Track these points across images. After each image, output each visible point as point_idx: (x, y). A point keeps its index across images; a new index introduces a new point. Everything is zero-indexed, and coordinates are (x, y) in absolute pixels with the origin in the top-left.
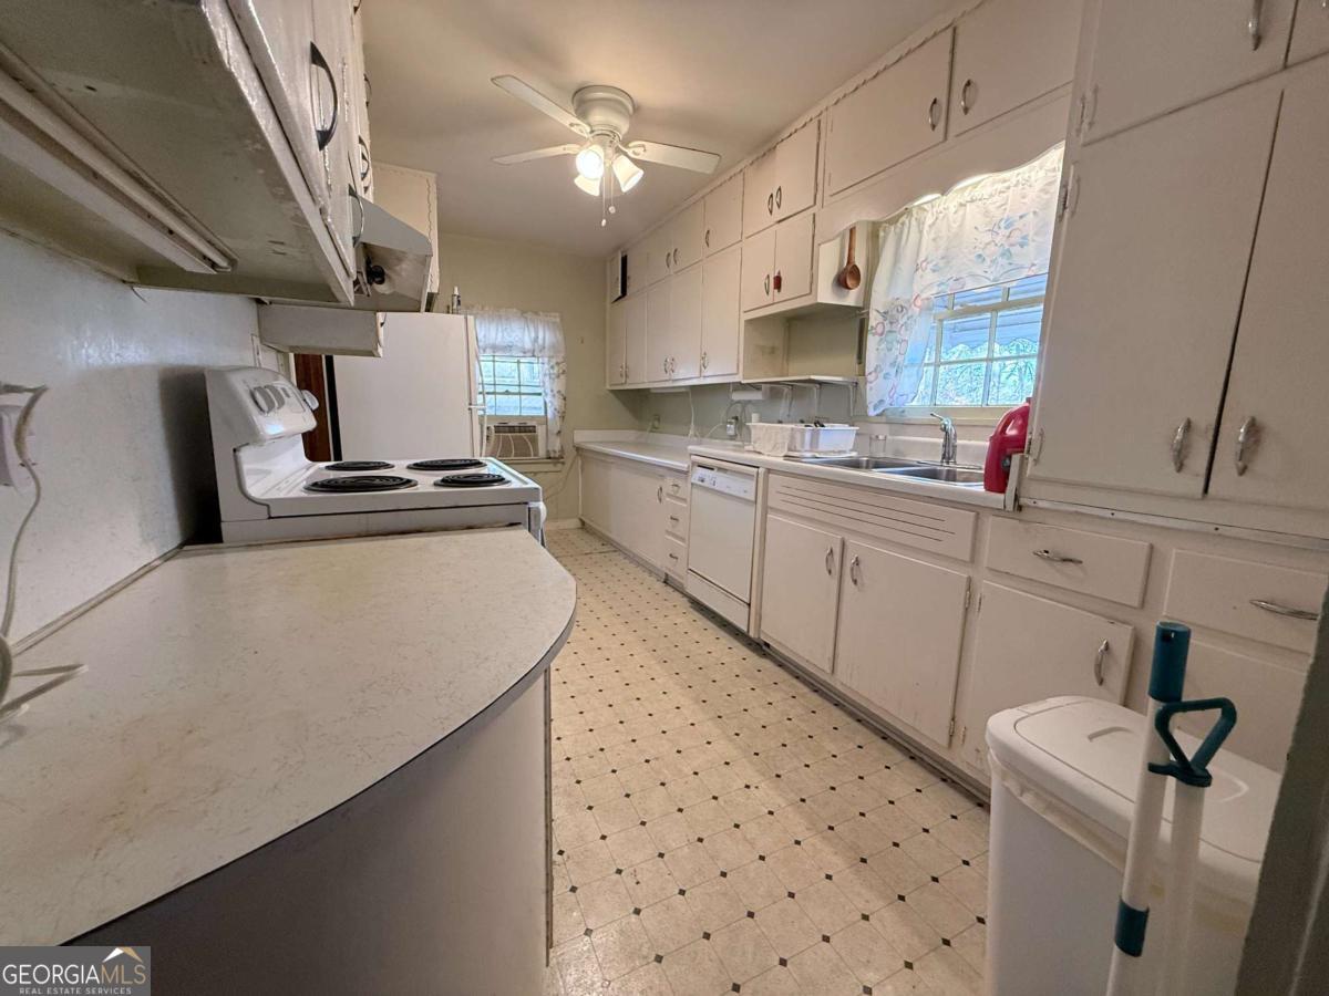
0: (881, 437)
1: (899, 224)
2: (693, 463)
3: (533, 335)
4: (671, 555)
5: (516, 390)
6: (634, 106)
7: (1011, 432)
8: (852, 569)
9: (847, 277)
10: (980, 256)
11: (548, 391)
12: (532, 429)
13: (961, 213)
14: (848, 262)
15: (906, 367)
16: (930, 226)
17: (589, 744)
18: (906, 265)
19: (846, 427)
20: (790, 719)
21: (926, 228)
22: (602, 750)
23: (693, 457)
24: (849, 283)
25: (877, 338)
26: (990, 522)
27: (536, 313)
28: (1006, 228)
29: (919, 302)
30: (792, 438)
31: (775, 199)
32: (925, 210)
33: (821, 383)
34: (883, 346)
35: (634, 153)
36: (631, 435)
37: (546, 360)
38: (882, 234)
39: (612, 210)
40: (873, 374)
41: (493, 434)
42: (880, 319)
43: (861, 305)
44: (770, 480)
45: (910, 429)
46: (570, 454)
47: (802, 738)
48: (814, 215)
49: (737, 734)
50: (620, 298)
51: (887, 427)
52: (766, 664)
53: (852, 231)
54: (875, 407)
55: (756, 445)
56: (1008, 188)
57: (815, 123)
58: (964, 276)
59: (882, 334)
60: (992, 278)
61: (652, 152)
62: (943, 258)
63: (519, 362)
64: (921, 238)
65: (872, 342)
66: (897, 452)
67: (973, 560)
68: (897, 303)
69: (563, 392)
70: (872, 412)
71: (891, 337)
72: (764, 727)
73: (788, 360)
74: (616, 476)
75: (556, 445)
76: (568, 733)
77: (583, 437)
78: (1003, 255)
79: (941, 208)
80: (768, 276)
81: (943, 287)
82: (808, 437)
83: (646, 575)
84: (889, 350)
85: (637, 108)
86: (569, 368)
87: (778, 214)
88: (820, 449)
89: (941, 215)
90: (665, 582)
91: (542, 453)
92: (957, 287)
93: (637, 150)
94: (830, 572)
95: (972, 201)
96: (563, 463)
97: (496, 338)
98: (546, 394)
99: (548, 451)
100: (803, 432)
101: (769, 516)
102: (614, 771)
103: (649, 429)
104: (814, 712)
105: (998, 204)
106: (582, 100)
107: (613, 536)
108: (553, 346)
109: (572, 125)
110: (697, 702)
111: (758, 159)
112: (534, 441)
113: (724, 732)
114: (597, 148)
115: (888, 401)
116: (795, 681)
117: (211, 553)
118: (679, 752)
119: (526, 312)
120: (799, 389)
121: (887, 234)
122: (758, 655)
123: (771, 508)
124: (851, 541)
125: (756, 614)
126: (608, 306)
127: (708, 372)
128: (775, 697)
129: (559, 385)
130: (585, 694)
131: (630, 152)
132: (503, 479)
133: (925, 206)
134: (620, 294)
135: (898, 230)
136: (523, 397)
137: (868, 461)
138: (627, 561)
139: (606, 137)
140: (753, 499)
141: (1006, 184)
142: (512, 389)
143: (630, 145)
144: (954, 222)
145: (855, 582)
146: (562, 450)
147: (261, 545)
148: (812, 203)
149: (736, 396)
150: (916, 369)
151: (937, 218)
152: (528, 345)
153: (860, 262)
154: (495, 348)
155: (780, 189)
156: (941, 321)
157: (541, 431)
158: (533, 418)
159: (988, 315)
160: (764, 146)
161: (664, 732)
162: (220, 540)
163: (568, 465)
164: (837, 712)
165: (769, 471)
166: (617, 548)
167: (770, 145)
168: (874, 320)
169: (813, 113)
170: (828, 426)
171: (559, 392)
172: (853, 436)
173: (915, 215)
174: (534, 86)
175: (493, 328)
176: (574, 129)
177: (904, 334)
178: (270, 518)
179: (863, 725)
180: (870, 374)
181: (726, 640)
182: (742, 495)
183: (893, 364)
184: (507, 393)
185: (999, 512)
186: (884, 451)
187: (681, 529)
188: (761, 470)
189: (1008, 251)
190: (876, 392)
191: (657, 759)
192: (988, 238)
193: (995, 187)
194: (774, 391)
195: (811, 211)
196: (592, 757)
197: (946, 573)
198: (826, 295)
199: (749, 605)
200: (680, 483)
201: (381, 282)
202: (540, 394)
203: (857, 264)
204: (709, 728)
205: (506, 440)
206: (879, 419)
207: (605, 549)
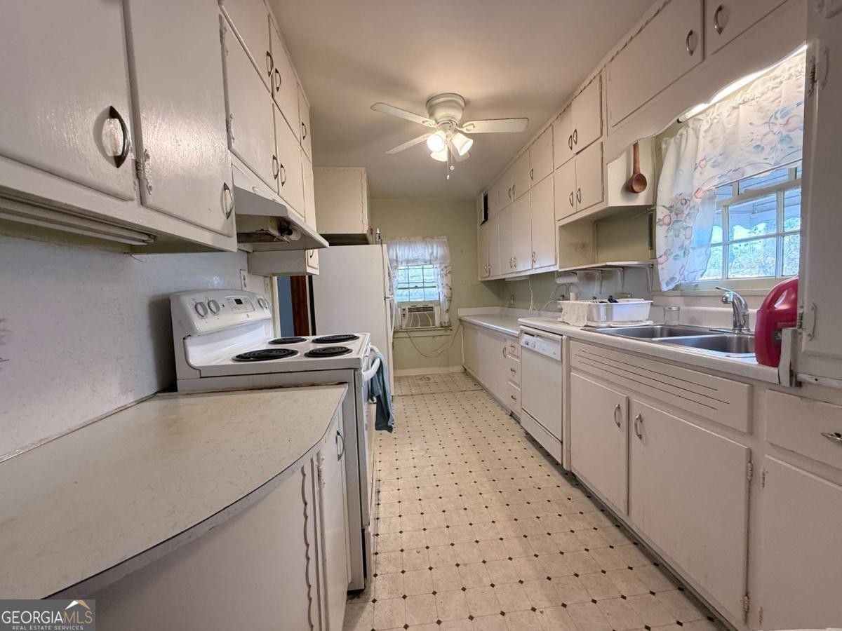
0: (674, 308)
1: (678, 136)
2: (522, 331)
3: (430, 251)
4: (512, 397)
5: (421, 285)
6: (465, 103)
7: (780, 306)
8: (636, 425)
9: (634, 183)
10: (758, 146)
11: (440, 284)
12: (431, 309)
13: (735, 115)
14: (634, 173)
15: (693, 248)
16: (706, 131)
17: (420, 541)
18: (686, 166)
19: (641, 301)
20: (587, 550)
21: (702, 133)
22: (427, 548)
23: (521, 327)
24: (635, 188)
25: (665, 228)
26: (765, 396)
27: (432, 238)
28: (782, 117)
29: (700, 194)
30: (590, 311)
31: (573, 139)
32: (700, 120)
33: (623, 267)
34: (671, 233)
35: (467, 130)
36: (497, 310)
37: (438, 266)
38: (664, 146)
39: (452, 168)
40: (664, 257)
41: (407, 313)
42: (667, 212)
43: (651, 204)
44: (571, 345)
45: (703, 300)
46: (455, 324)
47: (595, 572)
48: (602, 143)
49: (536, 556)
50: (484, 222)
51: (681, 299)
52: (577, 493)
53: (636, 146)
54: (667, 284)
55: (565, 318)
56: (781, 82)
57: (598, 78)
58: (741, 165)
59: (669, 224)
60: (772, 163)
61: (479, 127)
62: (721, 155)
63: (423, 268)
64: (698, 141)
65: (660, 232)
66: (692, 320)
67: (752, 431)
68: (680, 198)
69: (449, 284)
70: (664, 288)
71: (677, 226)
72: (562, 553)
73: (598, 251)
74: (481, 338)
75: (446, 318)
76: (408, 529)
77: (462, 313)
78: (782, 141)
79: (715, 115)
80: (572, 193)
81: (724, 179)
82: (603, 310)
83: (499, 409)
84: (677, 236)
85: (467, 103)
86: (452, 270)
87: (576, 148)
88: (615, 319)
89: (716, 121)
90: (511, 415)
91: (437, 323)
92: (737, 177)
93: (469, 128)
94: (619, 425)
95: (745, 102)
96: (451, 330)
97: (408, 256)
98: (439, 287)
99: (441, 323)
100: (598, 308)
101: (572, 373)
102: (431, 568)
103: (507, 306)
104: (612, 547)
105: (772, 99)
106: (431, 105)
107: (480, 379)
108: (443, 257)
109: (423, 122)
110: (510, 520)
111: (560, 114)
112: (433, 316)
113: (525, 552)
114: (441, 133)
115: (678, 277)
116: (600, 514)
117: (170, 398)
118: (484, 562)
119: (426, 237)
120: (606, 273)
121: (668, 144)
122: (572, 485)
123: (574, 368)
124: (634, 400)
125: (567, 451)
126: (478, 227)
127: (537, 265)
128: (579, 525)
129: (447, 280)
130: (429, 499)
131: (464, 130)
132: (348, 350)
133: (699, 117)
134: (483, 219)
135: (677, 141)
136: (426, 289)
137: (662, 329)
138: (488, 398)
139: (448, 125)
140: (560, 359)
141: (778, 80)
142: (419, 285)
143: (464, 126)
144: (729, 124)
145: (640, 436)
146: (450, 321)
147: (192, 394)
148: (599, 135)
149: (560, 281)
150: (704, 250)
151: (711, 124)
152: (428, 257)
153: (646, 170)
154: (408, 261)
155: (576, 131)
156: (726, 207)
157: (436, 310)
158: (431, 302)
159: (774, 196)
160: (563, 105)
161: (477, 542)
162: (175, 390)
163: (454, 331)
164: (634, 551)
165: (570, 338)
166: (483, 389)
167: (568, 103)
168: (661, 213)
169: (596, 72)
170: (621, 301)
171: (447, 285)
172: (649, 308)
173: (691, 126)
174: (395, 105)
175: (407, 249)
176: (425, 124)
177: (689, 223)
178: (201, 377)
179: (660, 569)
180: (660, 257)
181: (547, 468)
182: (553, 356)
183: (681, 247)
184: (416, 287)
185: (776, 386)
186: (678, 319)
187: (517, 379)
188: (564, 337)
189: (788, 136)
190: (667, 272)
191: (466, 565)
192: (765, 129)
193: (767, 86)
194: (588, 275)
195: (599, 141)
196: (418, 552)
197: (724, 441)
198: (616, 199)
199: (562, 442)
200: (515, 344)
201: (290, 233)
202: (435, 287)
203: (642, 173)
204: (514, 545)
205: (415, 316)
206: (675, 293)
207: (476, 387)
